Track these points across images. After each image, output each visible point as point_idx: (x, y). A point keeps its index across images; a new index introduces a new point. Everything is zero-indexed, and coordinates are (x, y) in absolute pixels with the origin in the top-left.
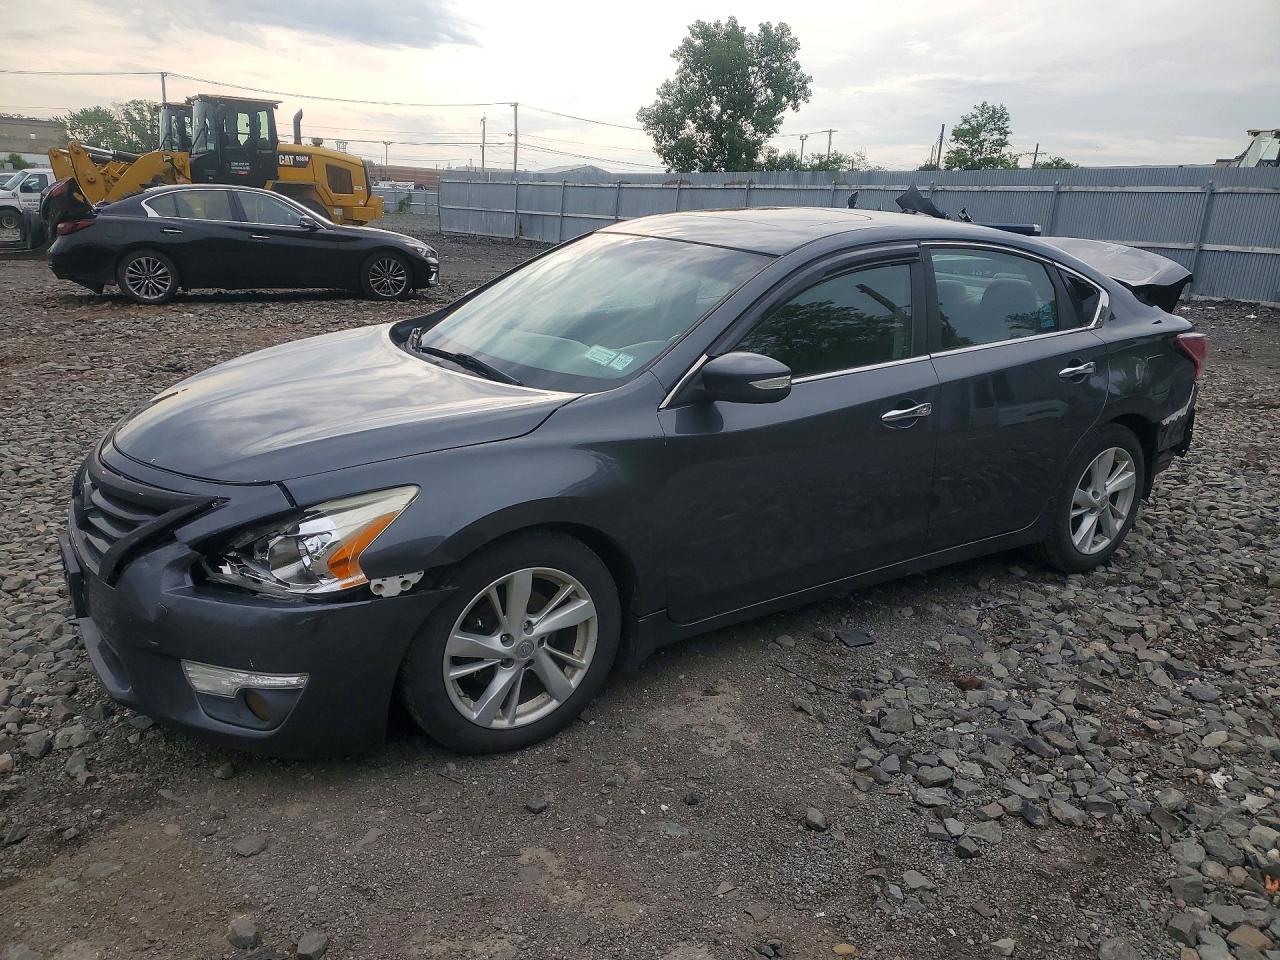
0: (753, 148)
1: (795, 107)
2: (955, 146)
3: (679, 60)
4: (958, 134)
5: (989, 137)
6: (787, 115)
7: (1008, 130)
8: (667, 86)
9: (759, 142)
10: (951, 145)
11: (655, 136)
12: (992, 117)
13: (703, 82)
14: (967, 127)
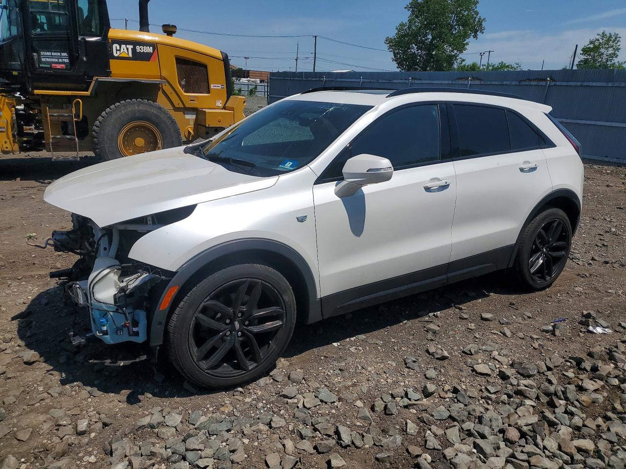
0: (451, 59)
1: (475, 36)
2: (583, 57)
3: (409, 10)
4: (586, 51)
5: (606, 52)
6: (471, 40)
7: (619, 47)
8: (402, 25)
9: (455, 56)
10: (580, 57)
11: (394, 53)
12: (609, 40)
13: (422, 23)
14: (592, 46)
